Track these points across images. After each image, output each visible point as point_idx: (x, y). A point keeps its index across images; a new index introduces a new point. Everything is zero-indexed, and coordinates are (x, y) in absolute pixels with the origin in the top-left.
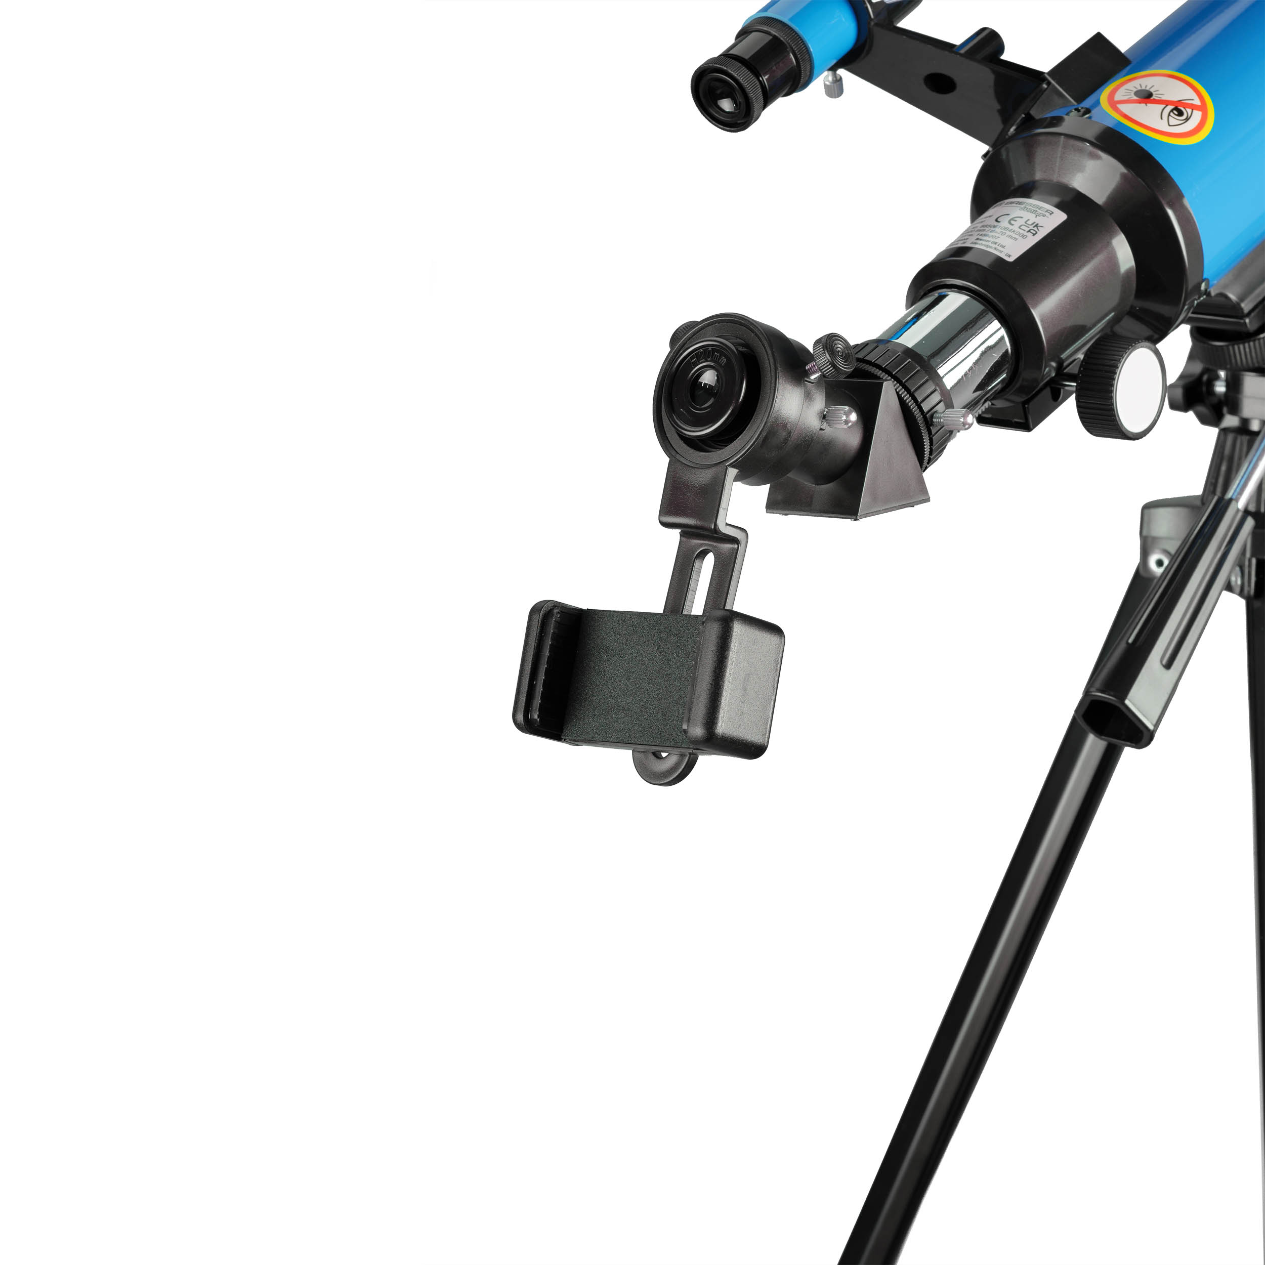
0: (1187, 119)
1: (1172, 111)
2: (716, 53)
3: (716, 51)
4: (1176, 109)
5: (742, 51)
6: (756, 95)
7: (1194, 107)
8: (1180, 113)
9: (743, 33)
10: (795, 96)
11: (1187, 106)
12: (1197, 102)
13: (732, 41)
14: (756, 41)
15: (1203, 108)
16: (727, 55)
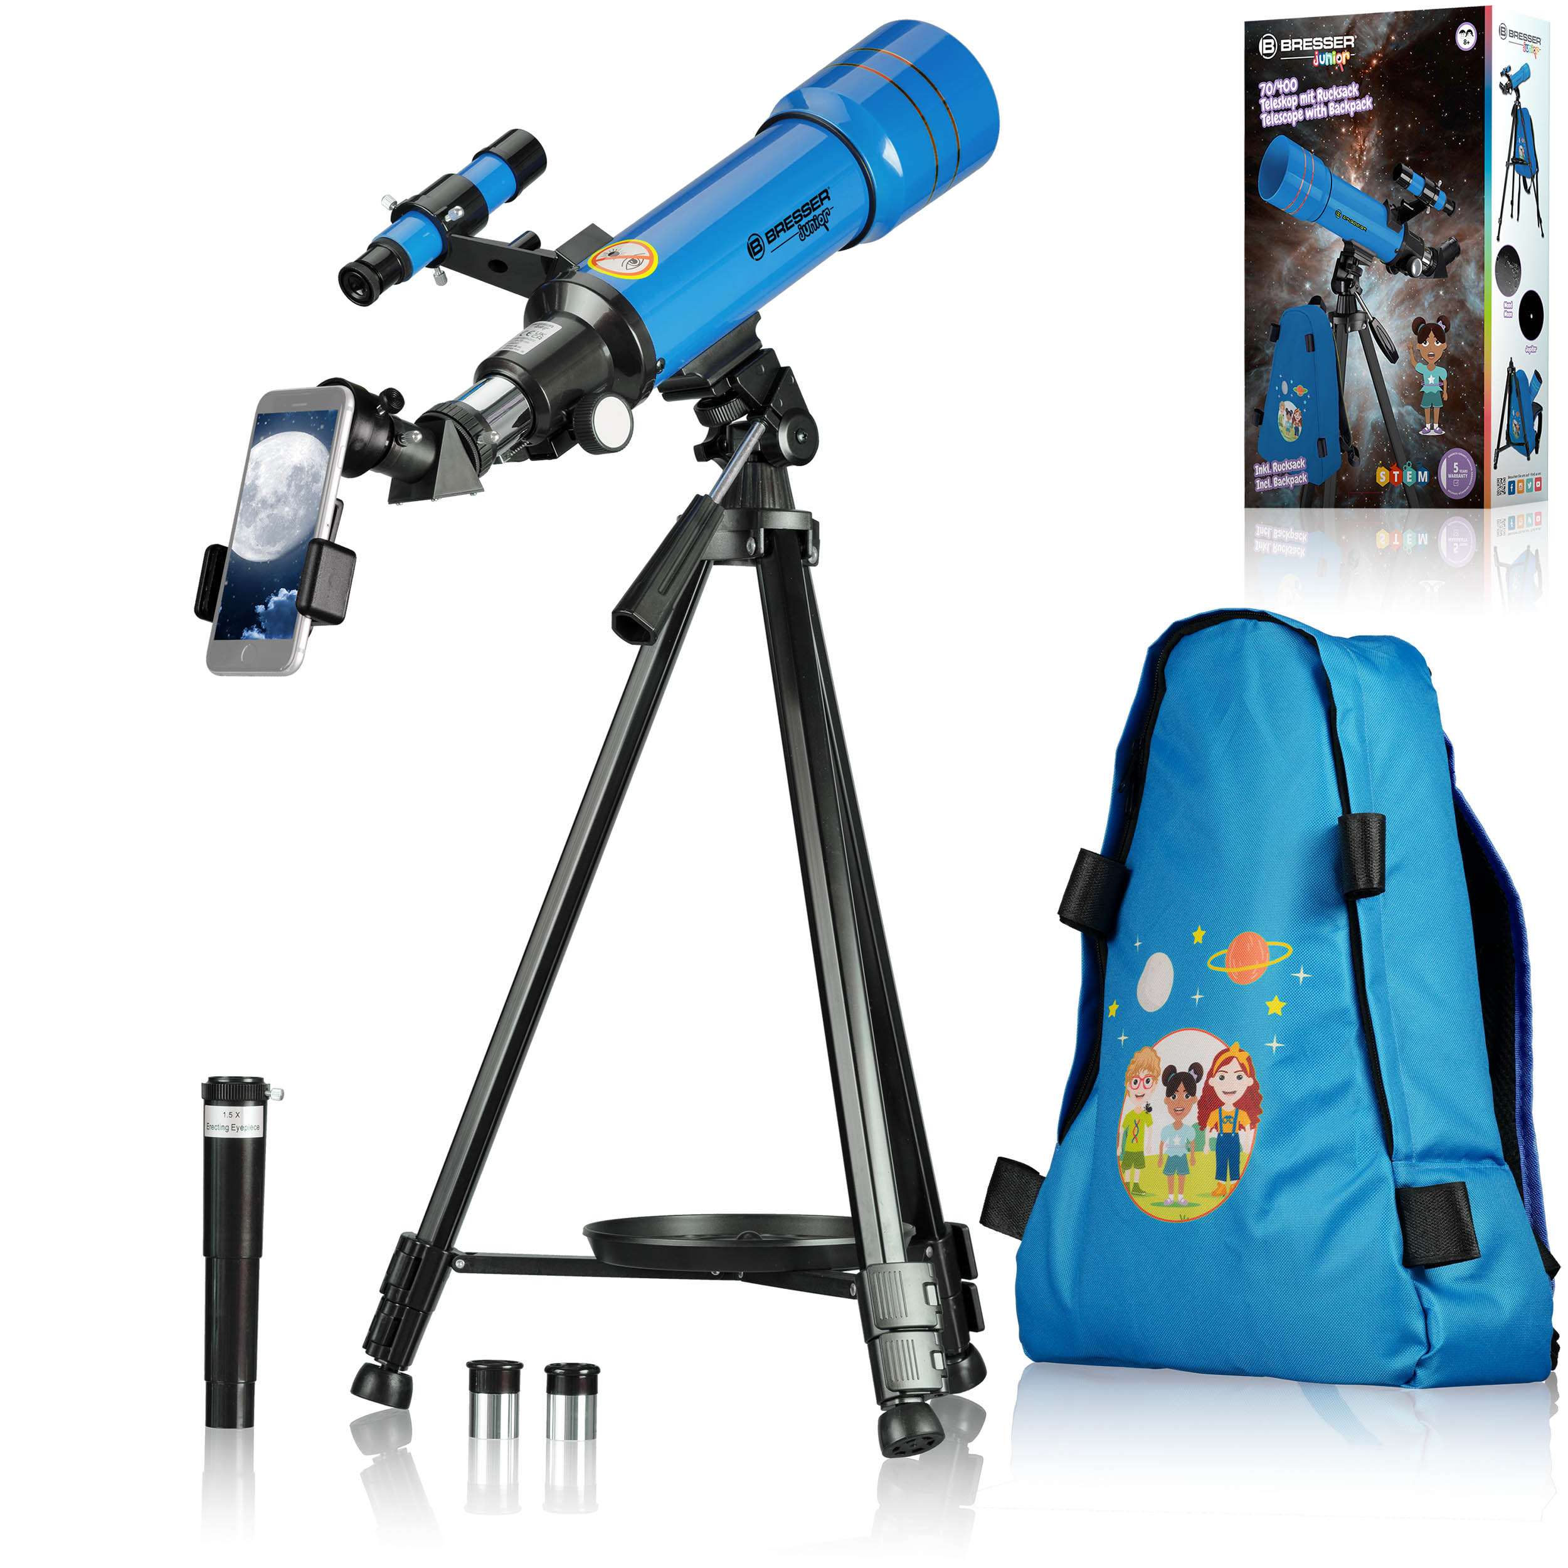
0: (639, 265)
1: (630, 261)
2: (353, 260)
3: (353, 258)
4: (633, 260)
5: (370, 259)
6: (375, 287)
7: (646, 258)
8: (635, 262)
9: (373, 246)
10: (402, 284)
11: (639, 257)
12: (647, 254)
13: (365, 250)
14: (380, 252)
15: (651, 258)
16: (360, 261)
